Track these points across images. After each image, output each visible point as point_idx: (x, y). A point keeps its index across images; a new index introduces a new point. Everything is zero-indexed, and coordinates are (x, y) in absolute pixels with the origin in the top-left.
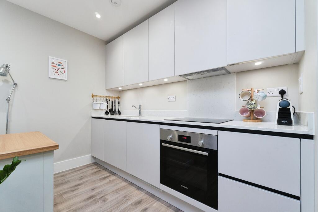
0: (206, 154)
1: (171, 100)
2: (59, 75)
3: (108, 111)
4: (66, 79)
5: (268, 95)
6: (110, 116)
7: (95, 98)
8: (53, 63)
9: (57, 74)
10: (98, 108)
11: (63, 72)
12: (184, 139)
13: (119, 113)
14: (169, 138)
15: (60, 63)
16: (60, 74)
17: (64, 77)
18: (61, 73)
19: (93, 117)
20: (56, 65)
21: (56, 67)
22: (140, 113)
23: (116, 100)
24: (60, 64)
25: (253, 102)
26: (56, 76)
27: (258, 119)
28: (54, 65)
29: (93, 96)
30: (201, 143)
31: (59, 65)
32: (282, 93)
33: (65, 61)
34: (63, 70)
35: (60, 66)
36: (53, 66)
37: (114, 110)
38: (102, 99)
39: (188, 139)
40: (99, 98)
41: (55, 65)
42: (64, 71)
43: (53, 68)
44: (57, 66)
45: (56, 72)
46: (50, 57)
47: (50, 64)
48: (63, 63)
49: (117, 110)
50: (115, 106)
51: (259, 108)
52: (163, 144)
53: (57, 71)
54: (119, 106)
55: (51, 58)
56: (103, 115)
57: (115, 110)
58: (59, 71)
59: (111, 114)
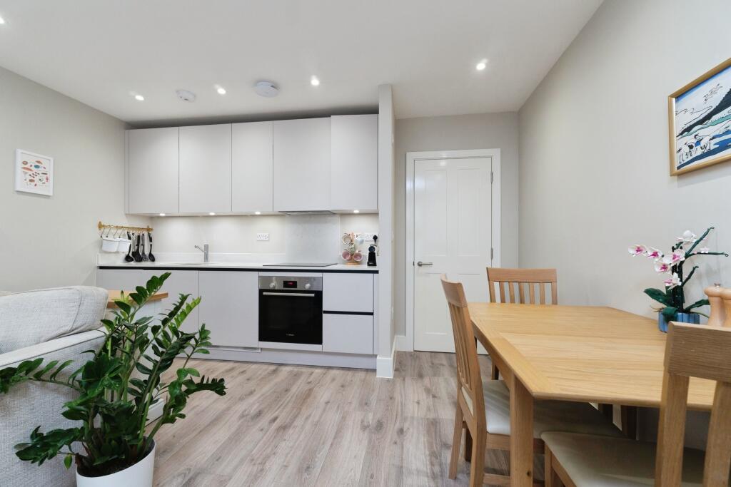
0: (313, 295)
1: (262, 238)
2: (36, 185)
3: (131, 255)
4: (51, 194)
5: (365, 239)
6: (133, 264)
7: (107, 230)
8: (25, 163)
9: (33, 184)
10: (115, 250)
11: (45, 180)
12: (290, 284)
13: (152, 258)
14: (272, 285)
15: (39, 162)
16: (38, 184)
17: (47, 189)
18: (41, 183)
19: (101, 268)
20: (31, 166)
21: (31, 170)
22: (206, 258)
23: (146, 234)
24: (37, 164)
25: (353, 246)
26: (31, 188)
27: (357, 262)
28: (27, 166)
29: (100, 226)
30: (308, 286)
31: (37, 167)
32: (375, 238)
33: (50, 160)
34: (45, 176)
35: (40, 169)
36: (24, 168)
37: (141, 254)
38: (120, 231)
39: (294, 284)
40: (113, 231)
41: (29, 167)
42: (47, 179)
43: (26, 173)
44: (33, 168)
45: (31, 181)
46: (19, 151)
47: (19, 165)
48: (45, 163)
49: (147, 253)
50: (143, 245)
51: (357, 252)
52: (264, 293)
53: (32, 178)
54: (151, 245)
55: (22, 153)
56: (121, 263)
57: (143, 253)
58: (36, 179)
59: (137, 261)
